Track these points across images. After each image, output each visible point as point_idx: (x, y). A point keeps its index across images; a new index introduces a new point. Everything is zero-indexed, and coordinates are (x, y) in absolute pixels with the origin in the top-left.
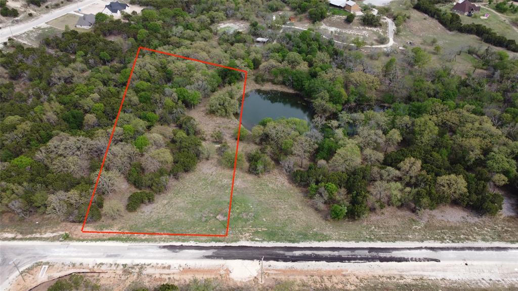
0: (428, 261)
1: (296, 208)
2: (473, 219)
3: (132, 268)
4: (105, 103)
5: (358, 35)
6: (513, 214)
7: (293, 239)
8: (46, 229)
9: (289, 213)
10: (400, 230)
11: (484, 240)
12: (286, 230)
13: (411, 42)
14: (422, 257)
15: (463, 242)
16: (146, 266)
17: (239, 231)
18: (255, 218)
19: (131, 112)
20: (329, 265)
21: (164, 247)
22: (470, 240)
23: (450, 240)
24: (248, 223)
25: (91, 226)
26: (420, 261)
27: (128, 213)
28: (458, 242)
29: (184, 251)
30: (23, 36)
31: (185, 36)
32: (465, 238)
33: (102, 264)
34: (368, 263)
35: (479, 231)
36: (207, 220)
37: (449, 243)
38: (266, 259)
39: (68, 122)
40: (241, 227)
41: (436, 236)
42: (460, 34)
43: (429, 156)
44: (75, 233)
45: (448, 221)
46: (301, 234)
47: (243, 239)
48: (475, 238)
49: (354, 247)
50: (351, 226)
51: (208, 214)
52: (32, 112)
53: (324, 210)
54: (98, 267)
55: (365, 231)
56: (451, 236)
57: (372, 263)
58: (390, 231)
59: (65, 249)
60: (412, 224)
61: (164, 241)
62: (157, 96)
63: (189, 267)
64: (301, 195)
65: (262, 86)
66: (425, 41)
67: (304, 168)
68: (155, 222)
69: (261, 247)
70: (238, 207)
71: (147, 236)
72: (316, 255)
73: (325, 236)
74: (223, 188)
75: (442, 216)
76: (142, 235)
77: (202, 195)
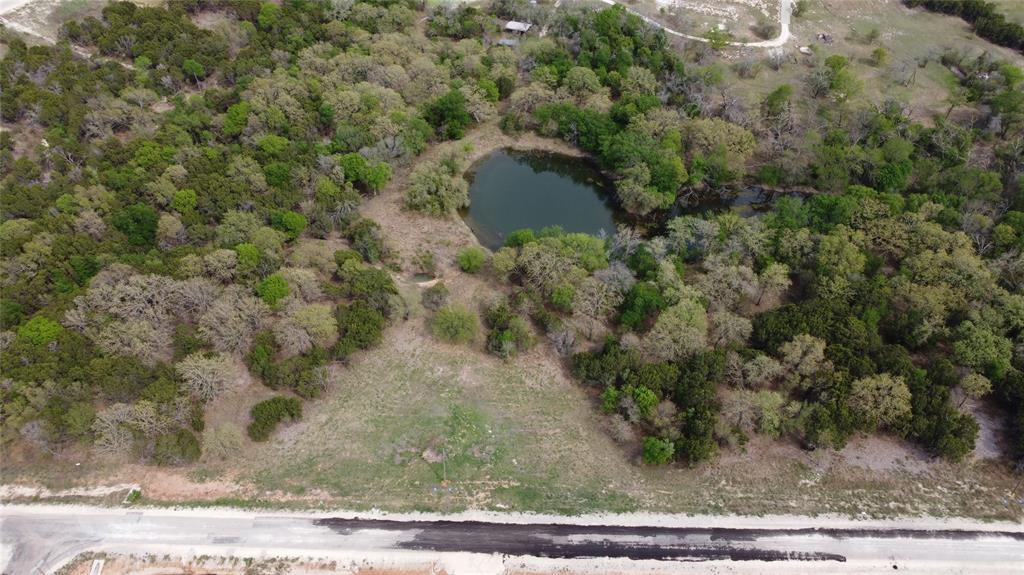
0: (823, 559)
1: (574, 436)
2: (918, 466)
3: (264, 566)
4: (198, 188)
5: (717, 15)
6: (994, 455)
7: (568, 507)
8: (96, 478)
9: (563, 447)
10: (772, 489)
11: (934, 513)
12: (556, 485)
13: (826, 35)
14: (812, 551)
15: (892, 519)
16: (289, 563)
17: (466, 487)
18: (498, 457)
19: (252, 209)
20: (634, 565)
21: (324, 522)
22: (908, 513)
23: (868, 512)
24: (484, 469)
25: (181, 472)
26: (808, 560)
27: (252, 443)
28: (884, 518)
29: (361, 531)
30: (23, 13)
31: (358, 17)
32: (899, 508)
33: (207, 558)
34: (709, 563)
35: (926, 492)
36: (403, 461)
37: (865, 518)
38: (518, 552)
39: (126, 231)
40: (469, 479)
41: (842, 503)
42: (929, 15)
43: (842, 326)
44: (152, 487)
45: (869, 470)
46: (582, 495)
47: (475, 504)
48: (916, 509)
49: (684, 526)
50: (681, 477)
51: (407, 447)
52: (52, 210)
53: (631, 442)
54: (198, 563)
55: (708, 490)
56: (872, 504)
57: (717, 562)
58: (755, 490)
59: (135, 525)
60: (798, 475)
61: (322, 508)
62: (302, 172)
63: (370, 565)
64: (587, 404)
65: (516, 140)
66: (854, 33)
67: (595, 341)
68: (305, 466)
69: (507, 525)
70: (465, 431)
71: (289, 497)
72: (611, 543)
73: (631, 500)
74: (435, 386)
75: (858, 458)
76: (280, 492)
77: (395, 404)
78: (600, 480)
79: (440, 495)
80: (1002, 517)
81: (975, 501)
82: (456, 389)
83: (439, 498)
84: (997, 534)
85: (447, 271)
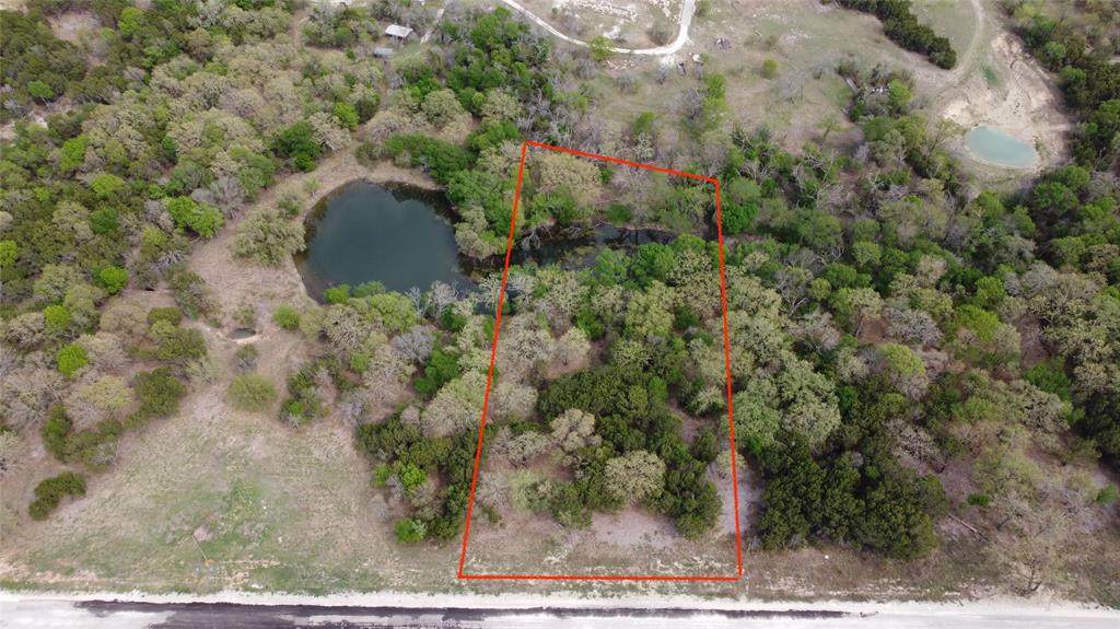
1: (345, 512)
4: (20, 238)
6: (740, 529)
7: (318, 587)
11: (662, 591)
12: (313, 564)
13: (726, 39)
17: (228, 568)
18: (265, 535)
19: (74, 261)
21: (84, 604)
24: (249, 548)
27: (35, 522)
28: (612, 596)
29: (117, 613)
35: (662, 569)
36: (174, 540)
40: (233, 558)
46: (336, 575)
47: (230, 586)
48: (646, 586)
49: (420, 606)
50: (434, 555)
51: (181, 525)
55: (455, 568)
60: (546, 552)
61: (86, 590)
62: (129, 219)
65: (371, 170)
66: (755, 37)
68: (78, 545)
69: (256, 606)
70: (240, 507)
71: (58, 578)
72: (348, 624)
73: (381, 579)
74: (223, 458)
75: (609, 533)
76: (50, 573)
77: (181, 478)
78: (357, 557)
79: (201, 575)
80: (722, 595)
82: (243, 461)
83: (199, 579)
84: (712, 612)
85: (266, 327)
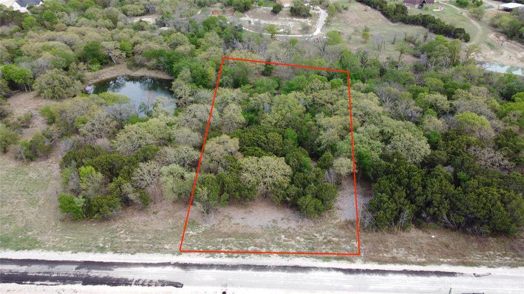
2: (288, 224)
6: (355, 218)
9: (16, 210)
10: (158, 237)
15: (244, 257)
22: (260, 254)
23: (226, 253)
26: (149, 286)
32: (254, 250)
37: (221, 257)
41: (209, 247)
45: (245, 226)
55: (105, 237)
56: (234, 248)
58: (143, 237)
60: (186, 228)
65: (134, 71)
78: (25, 229)
80: (340, 258)
81: (324, 247)
85: (37, 124)
